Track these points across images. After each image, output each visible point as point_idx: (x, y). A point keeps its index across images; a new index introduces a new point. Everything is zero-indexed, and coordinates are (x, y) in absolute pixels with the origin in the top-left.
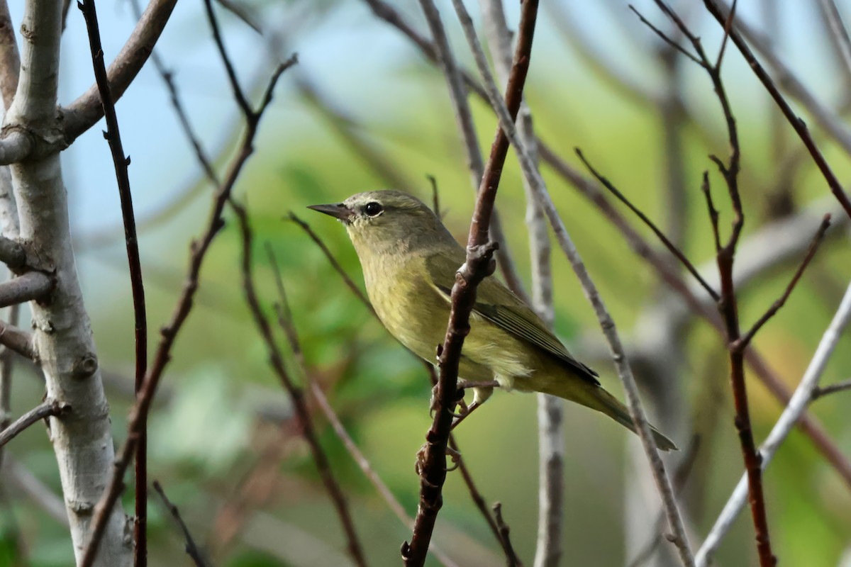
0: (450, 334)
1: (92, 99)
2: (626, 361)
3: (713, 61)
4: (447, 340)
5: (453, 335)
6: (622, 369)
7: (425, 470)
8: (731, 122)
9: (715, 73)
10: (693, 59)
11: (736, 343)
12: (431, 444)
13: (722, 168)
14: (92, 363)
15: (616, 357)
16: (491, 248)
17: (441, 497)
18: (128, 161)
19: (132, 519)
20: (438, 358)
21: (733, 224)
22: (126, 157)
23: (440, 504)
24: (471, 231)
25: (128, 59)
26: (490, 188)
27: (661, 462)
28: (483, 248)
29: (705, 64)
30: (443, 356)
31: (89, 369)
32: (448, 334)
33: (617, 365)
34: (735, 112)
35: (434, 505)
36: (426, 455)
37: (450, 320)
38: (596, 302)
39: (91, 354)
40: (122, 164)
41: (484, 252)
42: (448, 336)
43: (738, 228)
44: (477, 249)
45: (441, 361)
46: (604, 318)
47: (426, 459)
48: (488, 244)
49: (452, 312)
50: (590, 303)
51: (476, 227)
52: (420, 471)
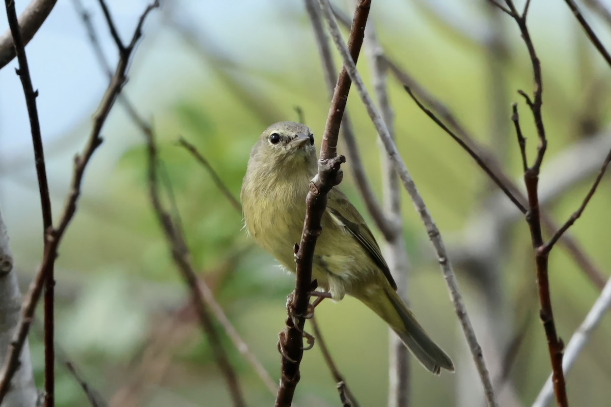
0: (305, 235)
1: (6, 41)
2: (450, 264)
3: (520, 11)
4: (302, 240)
5: (308, 235)
6: (446, 270)
7: (286, 348)
8: (536, 62)
9: (522, 22)
10: (504, 10)
11: (541, 248)
12: (290, 328)
13: (528, 102)
14: (8, 264)
15: (441, 260)
16: (339, 161)
17: (299, 372)
18: (36, 94)
19: (42, 394)
20: (295, 255)
21: (538, 148)
22: (35, 90)
23: (297, 379)
24: (322, 146)
25: (38, 7)
26: (338, 110)
27: (479, 348)
28: (332, 162)
29: (514, 14)
30: (299, 253)
31: (5, 269)
32: (304, 234)
33: (441, 267)
34: (539, 54)
35: (293, 379)
36: (286, 337)
37: (305, 223)
38: (424, 214)
39: (7, 257)
40: (31, 96)
41: (332, 165)
42: (304, 236)
43: (542, 152)
44: (326, 163)
45: (298, 258)
46: (431, 228)
47: (286, 340)
48: (336, 158)
49: (307, 216)
50: (419, 215)
51: (326, 144)
52: (282, 348)
